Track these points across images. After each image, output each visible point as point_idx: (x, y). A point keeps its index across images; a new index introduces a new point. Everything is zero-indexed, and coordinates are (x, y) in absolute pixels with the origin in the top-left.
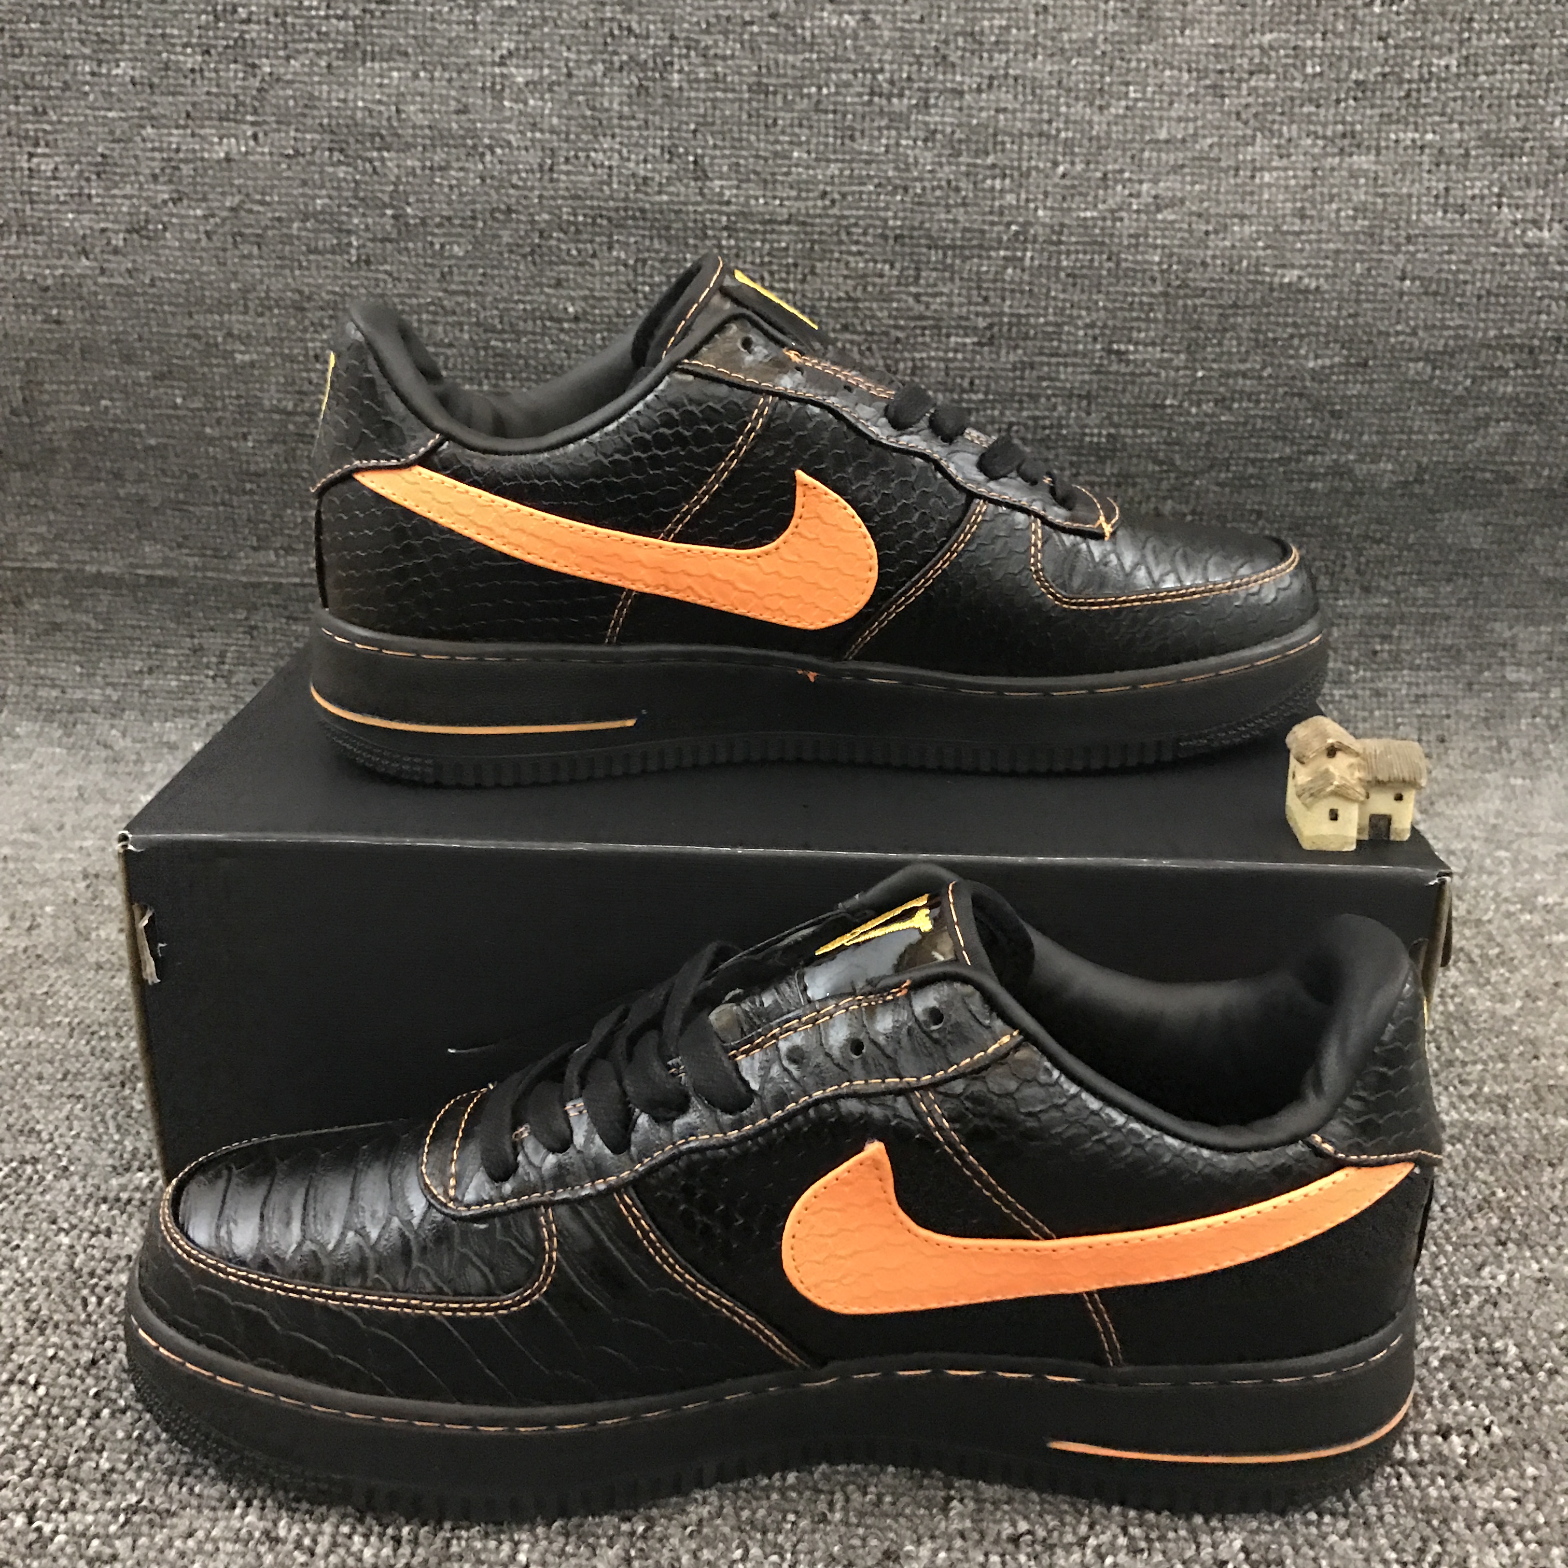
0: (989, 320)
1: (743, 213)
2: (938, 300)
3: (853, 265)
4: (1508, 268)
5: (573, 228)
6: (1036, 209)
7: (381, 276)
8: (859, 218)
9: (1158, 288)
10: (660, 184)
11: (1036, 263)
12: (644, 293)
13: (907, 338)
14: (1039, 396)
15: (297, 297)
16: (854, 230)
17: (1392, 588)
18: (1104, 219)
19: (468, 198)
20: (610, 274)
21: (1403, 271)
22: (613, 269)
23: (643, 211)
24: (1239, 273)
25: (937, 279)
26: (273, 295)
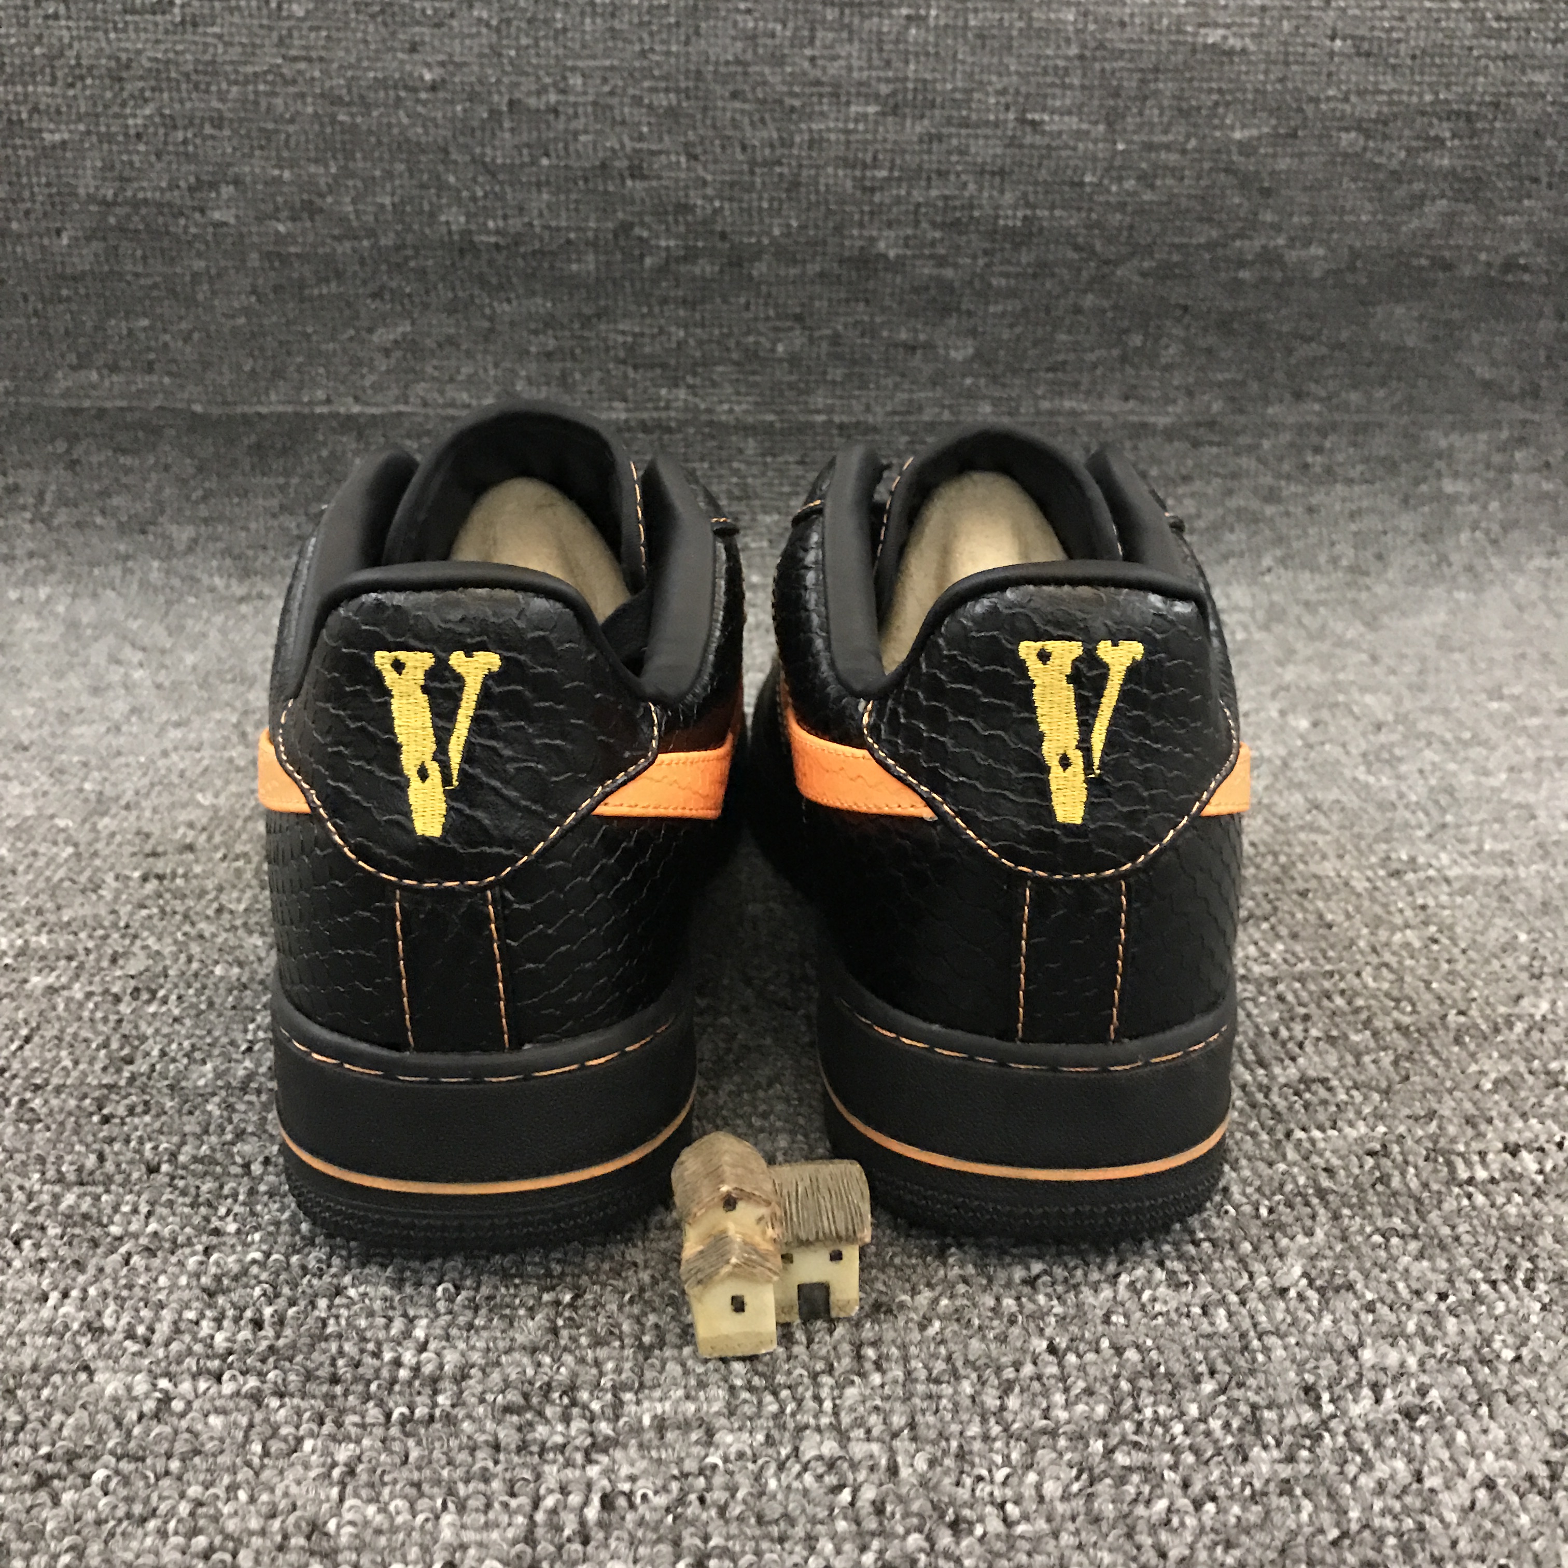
0: (892, 86)
2: (836, 64)
3: (741, 25)
4: (1443, 24)
7: (209, 40)
9: (1074, 51)
11: (942, 22)
13: (803, 106)
14: (948, 172)
15: (113, 64)
17: (1323, 394)
20: (471, 36)
21: (1334, 30)
24: (1160, 32)
25: (834, 40)
26: (84, 62)
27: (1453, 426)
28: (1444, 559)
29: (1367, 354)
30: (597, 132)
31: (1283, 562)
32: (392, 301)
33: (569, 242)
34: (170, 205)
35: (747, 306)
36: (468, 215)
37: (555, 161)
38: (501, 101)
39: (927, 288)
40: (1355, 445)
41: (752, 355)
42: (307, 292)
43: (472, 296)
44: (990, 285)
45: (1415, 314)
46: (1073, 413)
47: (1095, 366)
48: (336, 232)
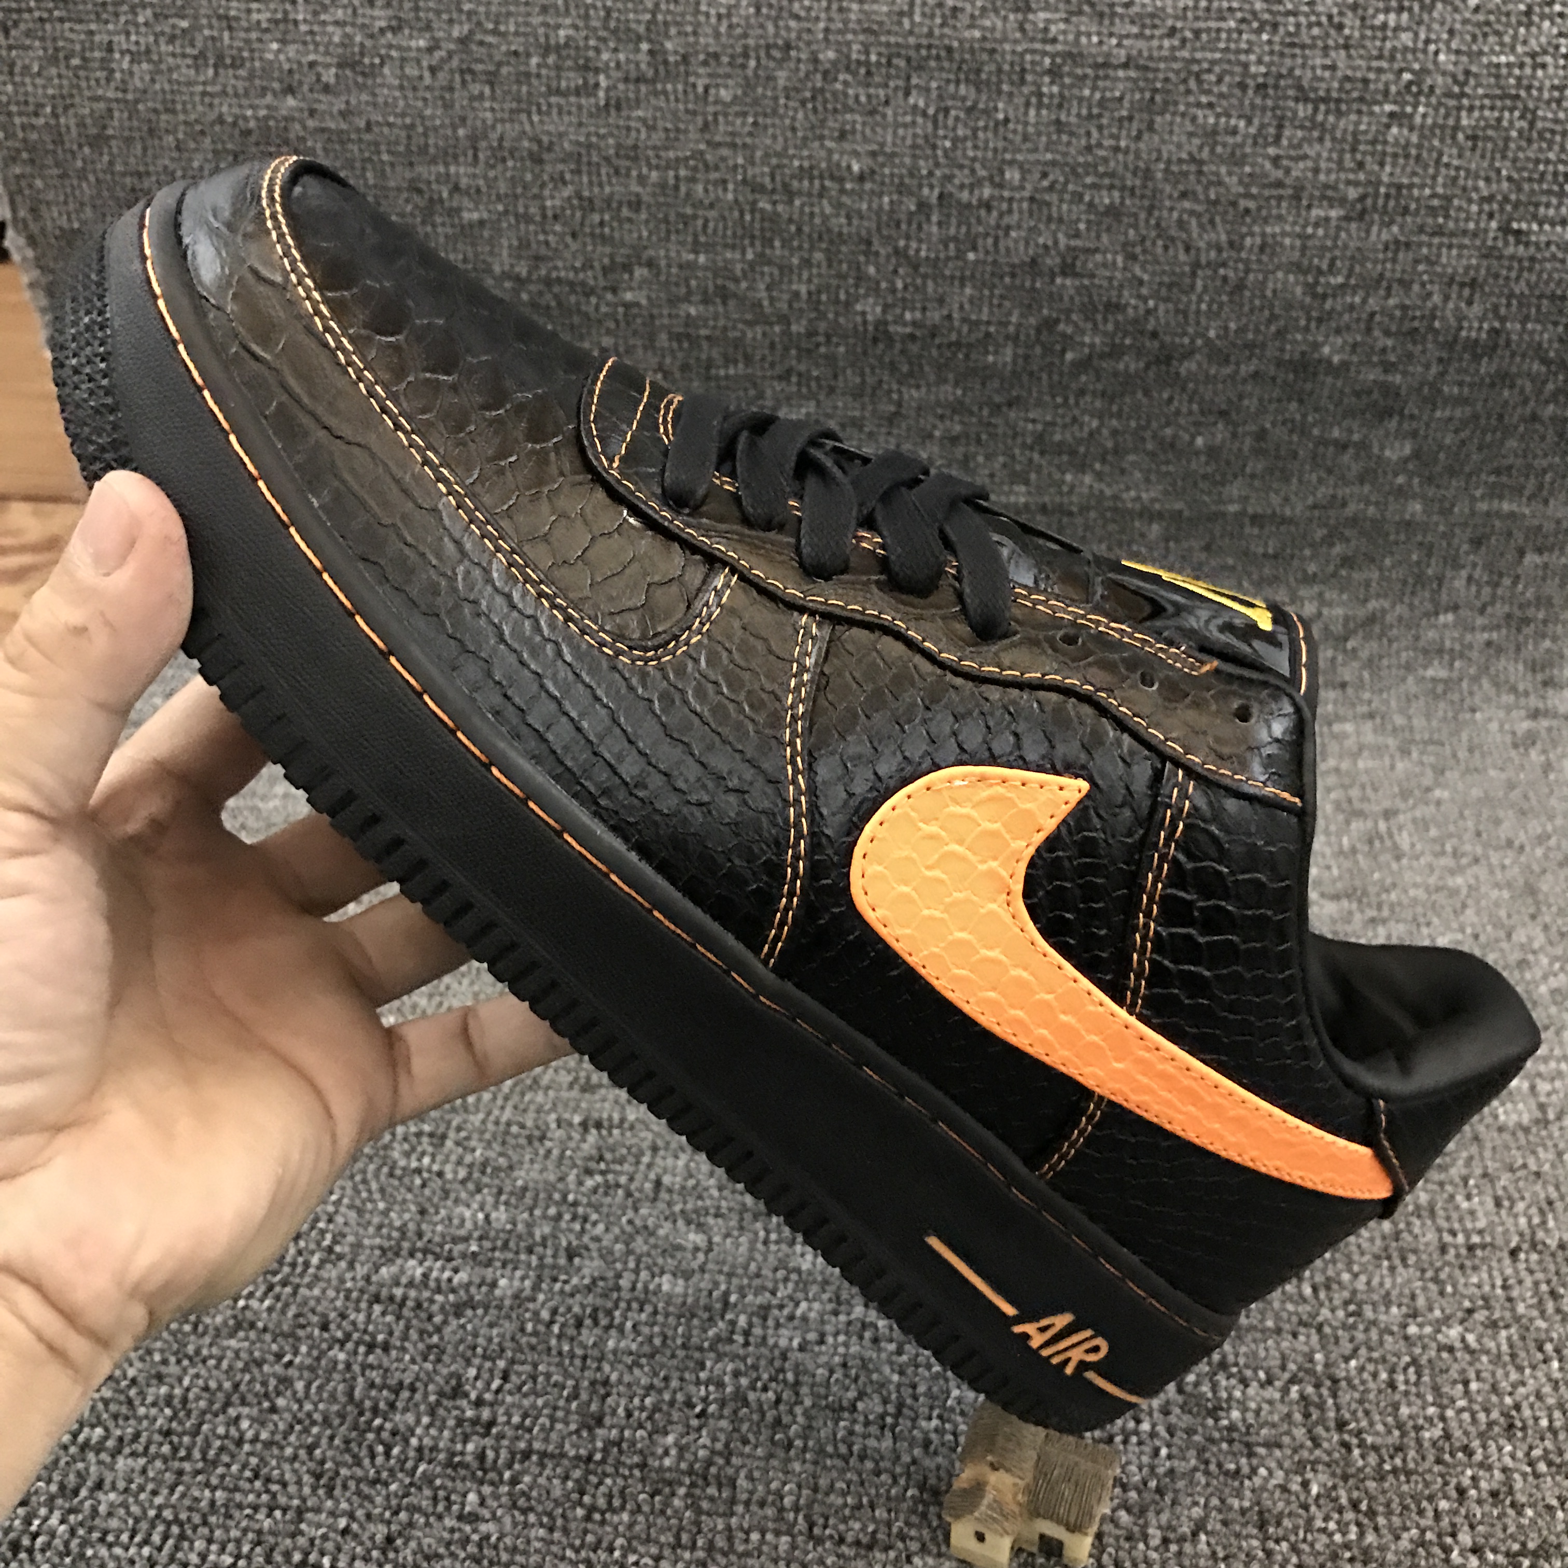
0: (1361, 190)
1: (1070, 54)
2: (1301, 165)
3: (1201, 120)
5: (863, 71)
6: (1437, 53)
7: (633, 124)
8: (1213, 62)
10: (972, 16)
11: (1429, 121)
12: (945, 151)
13: (1259, 208)
14: (1412, 282)
15: (535, 148)
16: (1205, 77)
18: (1522, 66)
19: (739, 31)
22: (908, 119)
23: (949, 50)
25: (1303, 139)
26: (506, 144)
30: (1030, 229)
32: (799, 384)
33: (988, 335)
34: (583, 284)
35: (1170, 400)
36: (886, 308)
37: (981, 256)
38: (931, 195)
39: (1370, 392)
41: (1168, 446)
42: (713, 371)
43: (880, 382)
44: (1440, 391)
48: (749, 317)
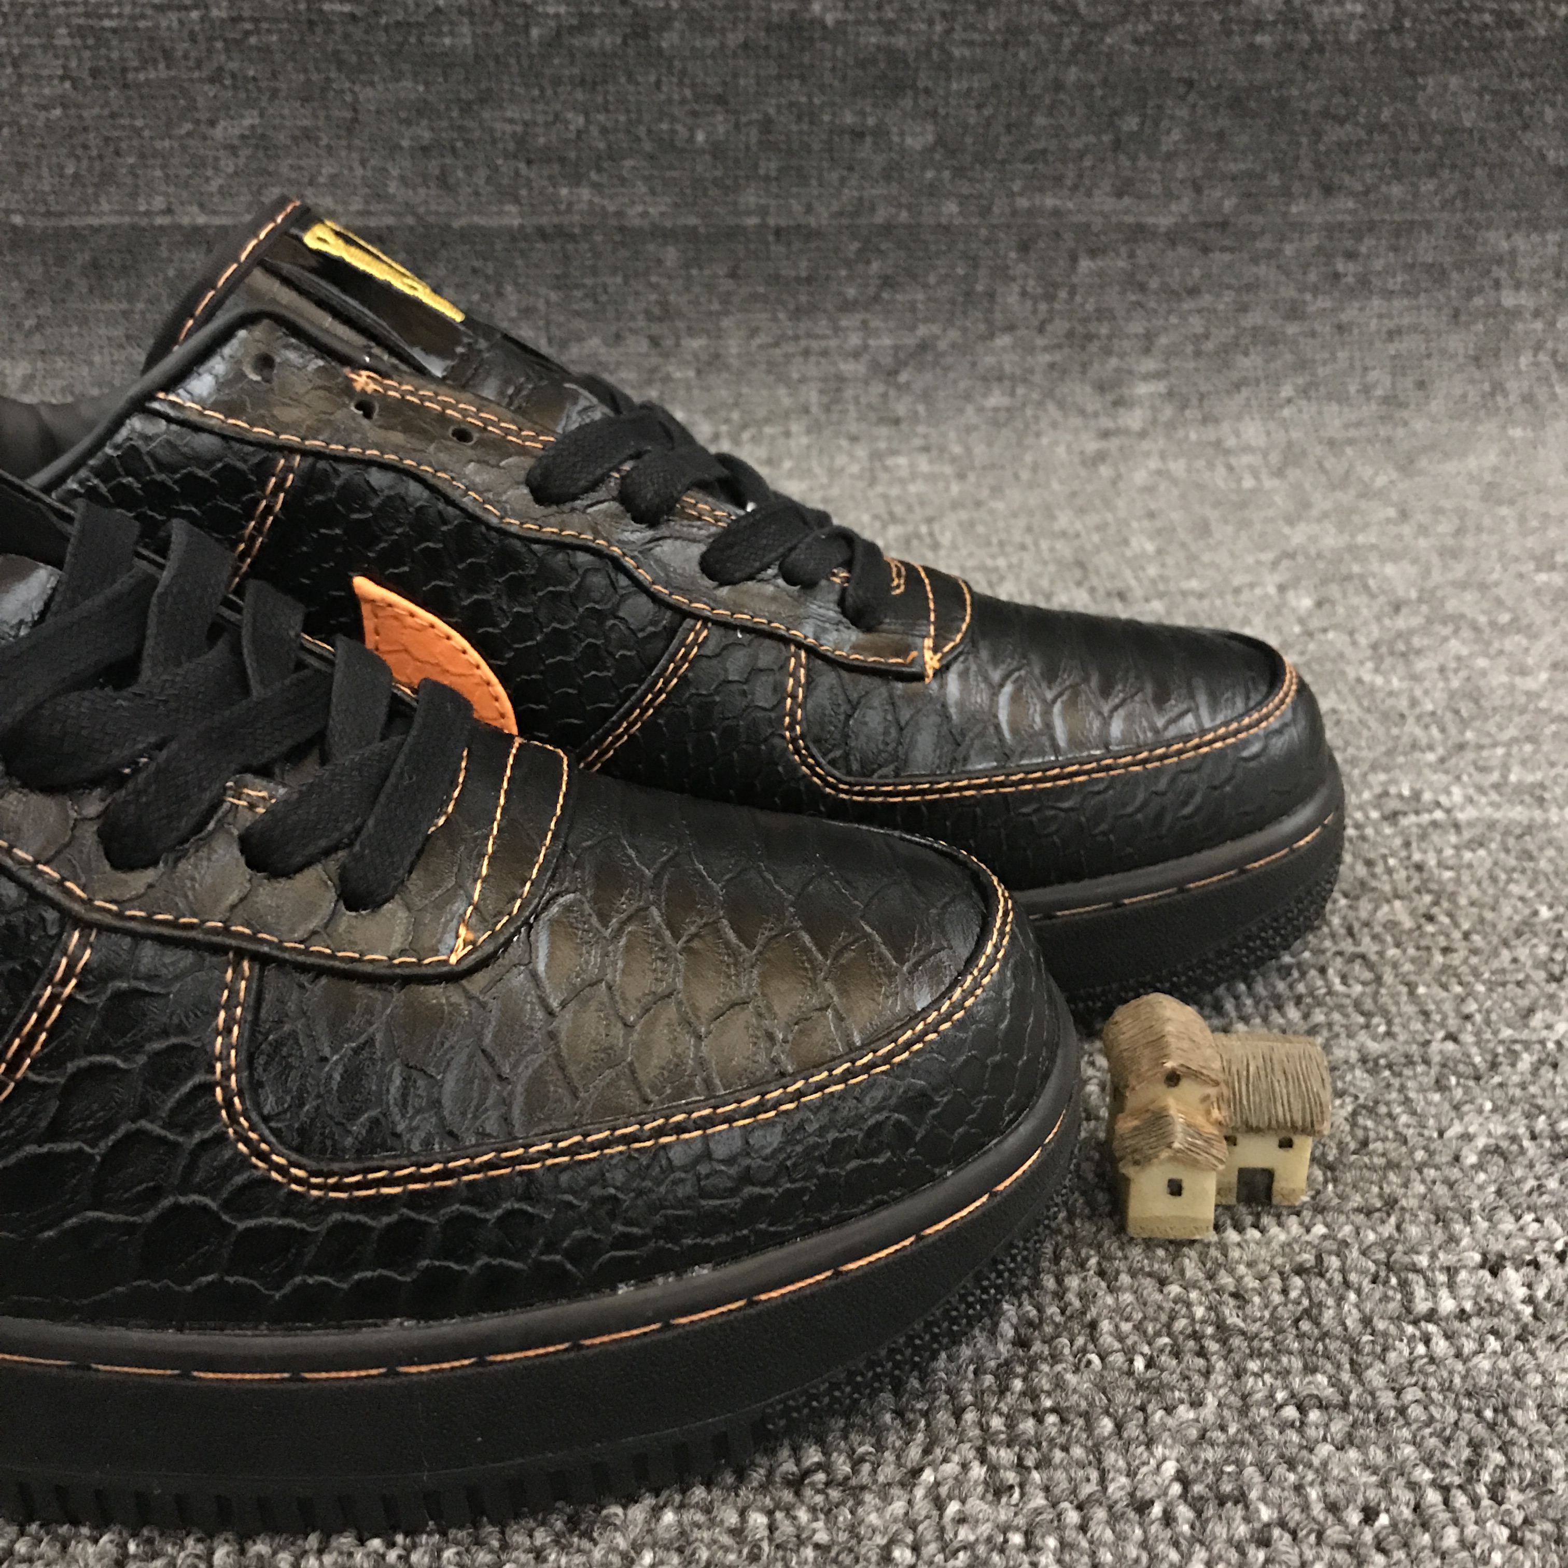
17: (1358, 187)
27: (1517, 225)
28: (1498, 388)
29: (1414, 137)
31: (1305, 392)
32: (235, 87)
33: (438, 10)
35: (658, 84)
40: (1395, 249)
41: (667, 145)
42: (130, 76)
43: (328, 80)
45: (1475, 85)
46: (1056, 213)
47: (1081, 155)
